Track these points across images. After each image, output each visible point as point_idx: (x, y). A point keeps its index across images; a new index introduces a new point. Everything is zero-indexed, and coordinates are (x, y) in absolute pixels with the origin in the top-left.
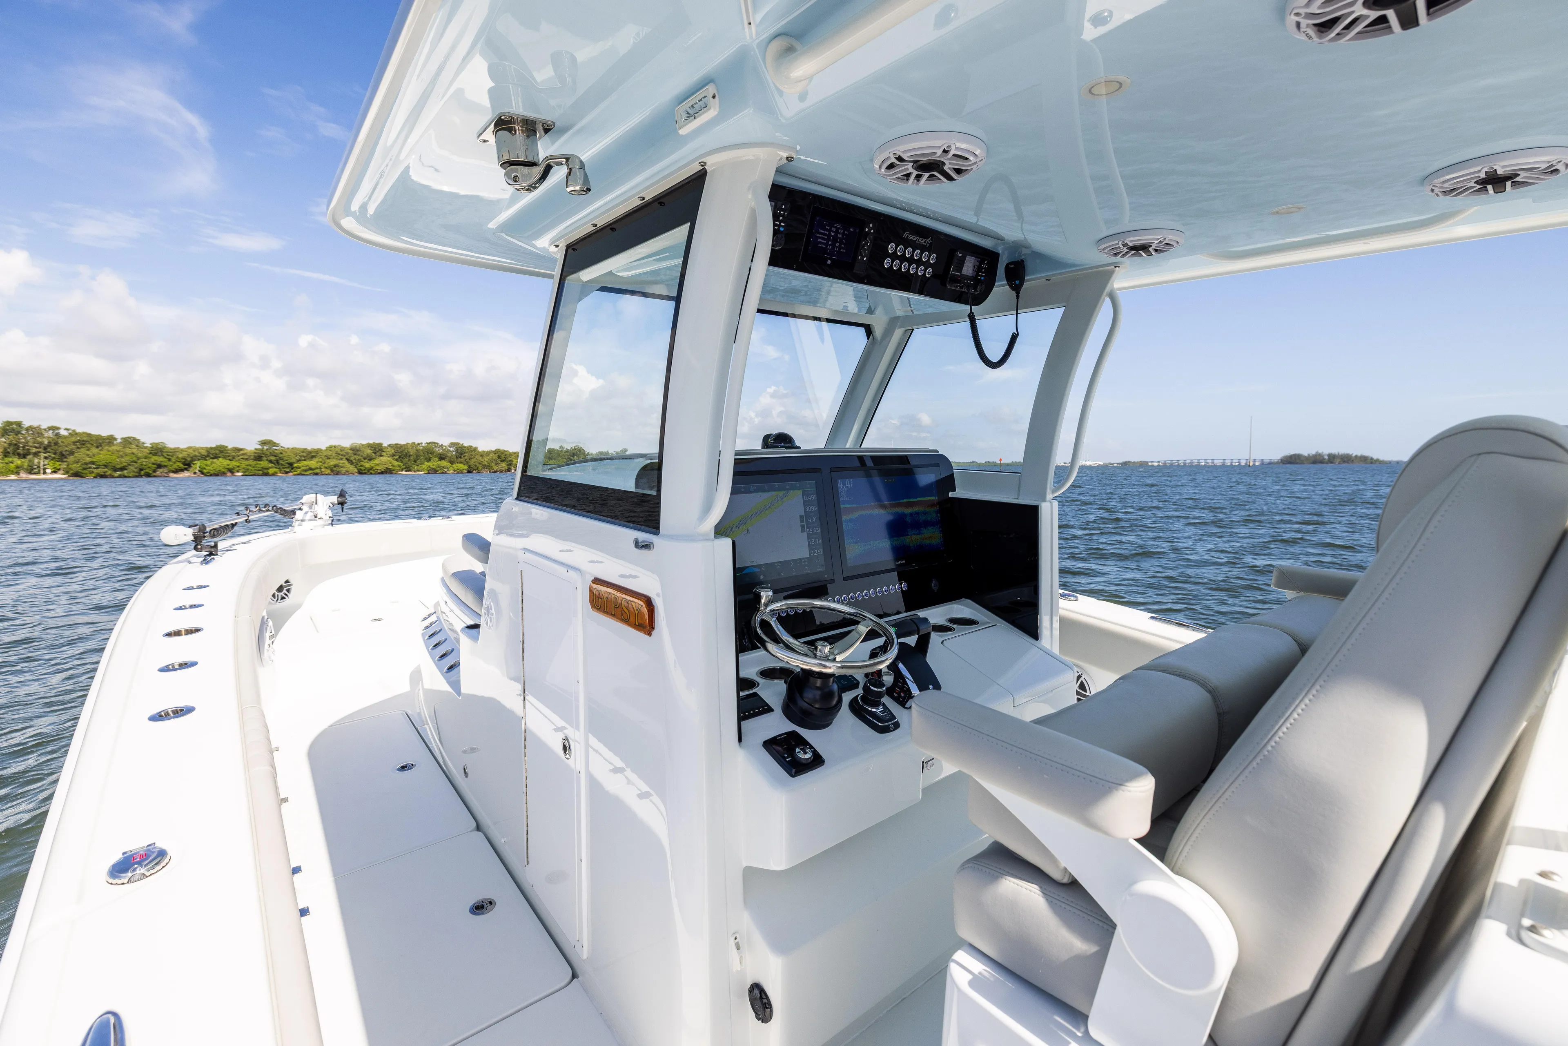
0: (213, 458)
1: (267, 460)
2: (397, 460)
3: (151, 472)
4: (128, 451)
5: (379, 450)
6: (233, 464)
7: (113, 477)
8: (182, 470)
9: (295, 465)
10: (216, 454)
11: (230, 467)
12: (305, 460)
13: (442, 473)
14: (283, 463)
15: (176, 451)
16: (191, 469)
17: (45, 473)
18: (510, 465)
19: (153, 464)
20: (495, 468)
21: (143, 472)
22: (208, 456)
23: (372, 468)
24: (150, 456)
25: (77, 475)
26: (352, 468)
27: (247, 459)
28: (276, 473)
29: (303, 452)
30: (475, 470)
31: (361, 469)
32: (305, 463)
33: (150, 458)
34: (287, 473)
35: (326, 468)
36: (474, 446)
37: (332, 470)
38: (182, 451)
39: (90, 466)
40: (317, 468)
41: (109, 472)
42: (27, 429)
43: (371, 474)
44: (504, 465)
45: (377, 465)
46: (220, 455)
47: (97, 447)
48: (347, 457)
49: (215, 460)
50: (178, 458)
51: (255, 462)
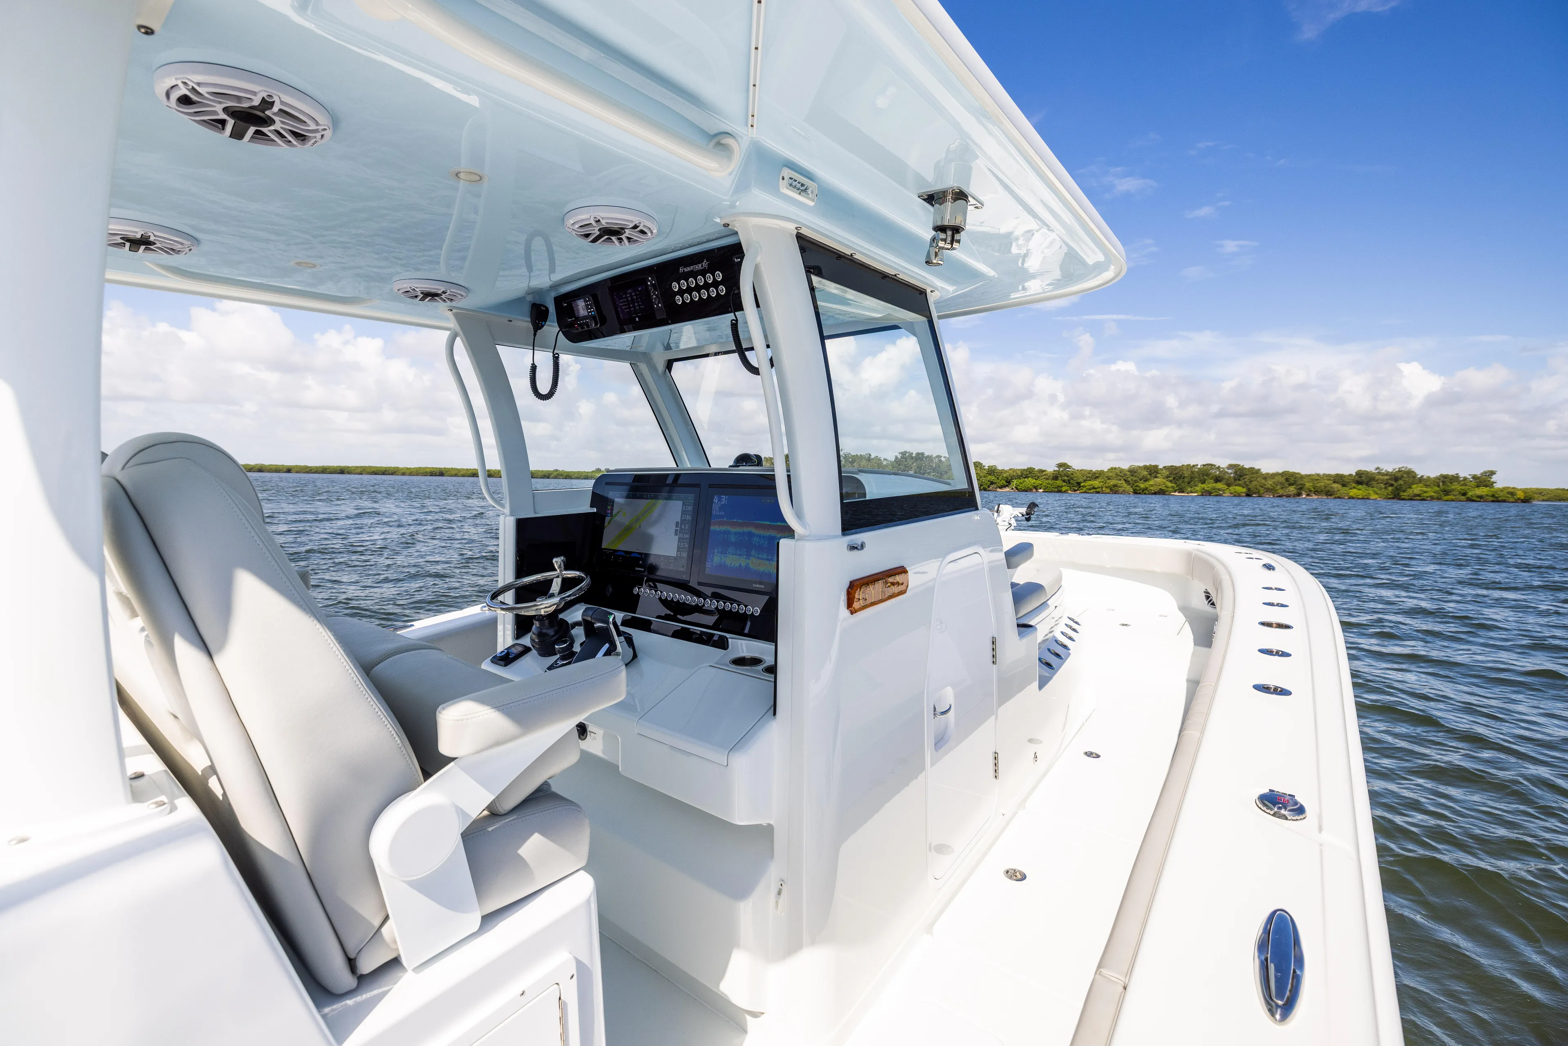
0: (1024, 478)
1: (1062, 480)
2: (1171, 481)
5: (1155, 472)
6: (1038, 482)
8: (1005, 486)
9: (1082, 484)
10: (1027, 474)
11: (1036, 485)
12: (1090, 480)
13: (1217, 495)
14: (1073, 482)
15: (1002, 471)
16: (1010, 486)
18: (1301, 489)
19: (989, 481)
20: (1281, 492)
22: (1022, 476)
23: (1146, 489)
26: (1129, 488)
27: (1047, 479)
28: (1067, 490)
29: (1089, 473)
30: (1255, 493)
31: (1136, 490)
32: (1090, 483)
33: (987, 477)
34: (1075, 491)
35: (1106, 487)
36: (1257, 467)
37: (1111, 489)
38: (1006, 471)
40: (1099, 487)
43: (1145, 494)
44: (1292, 489)
45: (1152, 486)
46: (1029, 476)
48: (1125, 478)
49: (1026, 479)
50: (1003, 477)
51: (1053, 481)
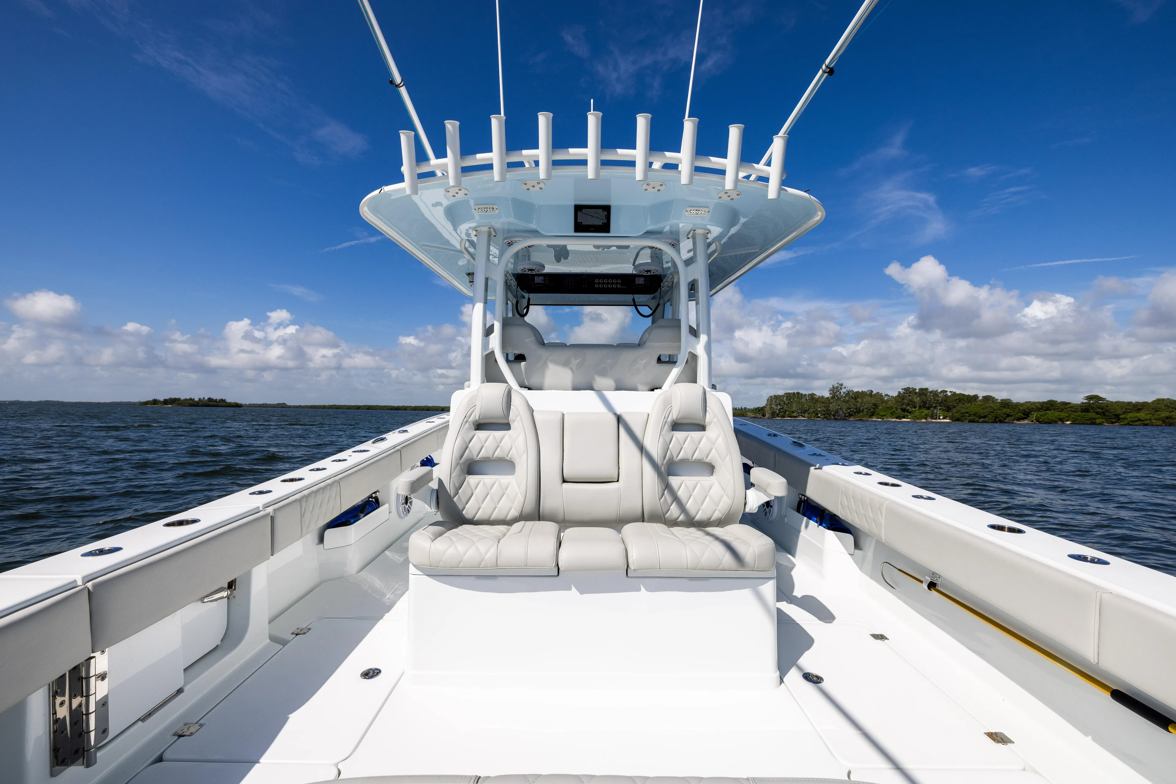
0: (1045, 410)
1: (1094, 412)
3: (1003, 420)
4: (988, 405)
6: (1064, 414)
7: (978, 422)
8: (1023, 419)
9: (1122, 416)
10: (1048, 407)
11: (1061, 417)
12: (1130, 412)
14: (1109, 414)
15: (1018, 405)
16: (1030, 418)
17: (939, 419)
19: (1004, 414)
21: (997, 420)
22: (1042, 408)
24: (1002, 408)
25: (958, 420)
27: (1075, 411)
28: (1103, 422)
29: (1128, 405)
32: (1131, 415)
33: (1002, 410)
34: (1113, 423)
35: (1157, 419)
37: (1163, 421)
38: (1023, 404)
39: (965, 414)
40: (1147, 420)
41: (977, 419)
42: (931, 392)
46: (1051, 408)
47: (968, 402)
49: (1048, 412)
50: (1019, 409)
51: (1084, 414)
